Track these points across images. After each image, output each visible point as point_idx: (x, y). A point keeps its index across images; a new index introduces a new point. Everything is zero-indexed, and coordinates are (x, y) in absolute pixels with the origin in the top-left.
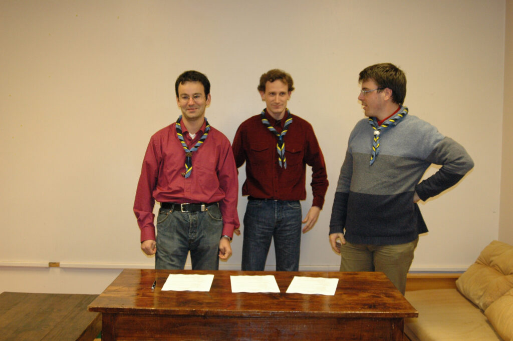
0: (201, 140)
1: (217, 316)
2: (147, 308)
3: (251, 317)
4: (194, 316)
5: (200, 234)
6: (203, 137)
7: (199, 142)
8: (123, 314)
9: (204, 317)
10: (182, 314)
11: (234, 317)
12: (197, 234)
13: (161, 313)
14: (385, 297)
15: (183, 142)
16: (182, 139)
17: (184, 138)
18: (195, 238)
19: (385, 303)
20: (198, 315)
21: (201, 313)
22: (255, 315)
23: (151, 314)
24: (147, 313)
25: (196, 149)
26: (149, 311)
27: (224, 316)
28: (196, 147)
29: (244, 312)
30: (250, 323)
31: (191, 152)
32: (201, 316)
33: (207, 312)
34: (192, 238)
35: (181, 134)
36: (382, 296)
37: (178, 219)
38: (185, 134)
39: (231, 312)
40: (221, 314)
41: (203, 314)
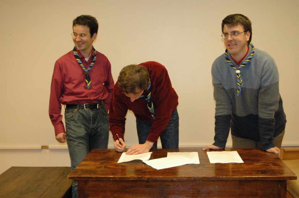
0: (93, 62)
1: (155, 181)
2: (108, 176)
3: (179, 181)
4: (141, 181)
5: (97, 124)
6: (94, 60)
7: (92, 63)
8: (92, 181)
9: (147, 181)
10: (132, 179)
11: (168, 181)
12: (96, 124)
13: (118, 180)
14: (272, 166)
15: (81, 65)
16: (81, 62)
17: (82, 62)
18: (95, 127)
19: (273, 170)
20: (142, 180)
21: (145, 179)
22: (182, 179)
23: (110, 180)
24: (108, 179)
25: (91, 68)
26: (109, 178)
27: (160, 181)
28: (91, 67)
29: (174, 178)
30: (178, 185)
31: (88, 71)
32: (145, 181)
33: (149, 178)
34: (93, 127)
35: (79, 59)
36: (270, 165)
37: (82, 114)
38: (82, 59)
39: (166, 178)
40: (159, 179)
41: (146, 180)
